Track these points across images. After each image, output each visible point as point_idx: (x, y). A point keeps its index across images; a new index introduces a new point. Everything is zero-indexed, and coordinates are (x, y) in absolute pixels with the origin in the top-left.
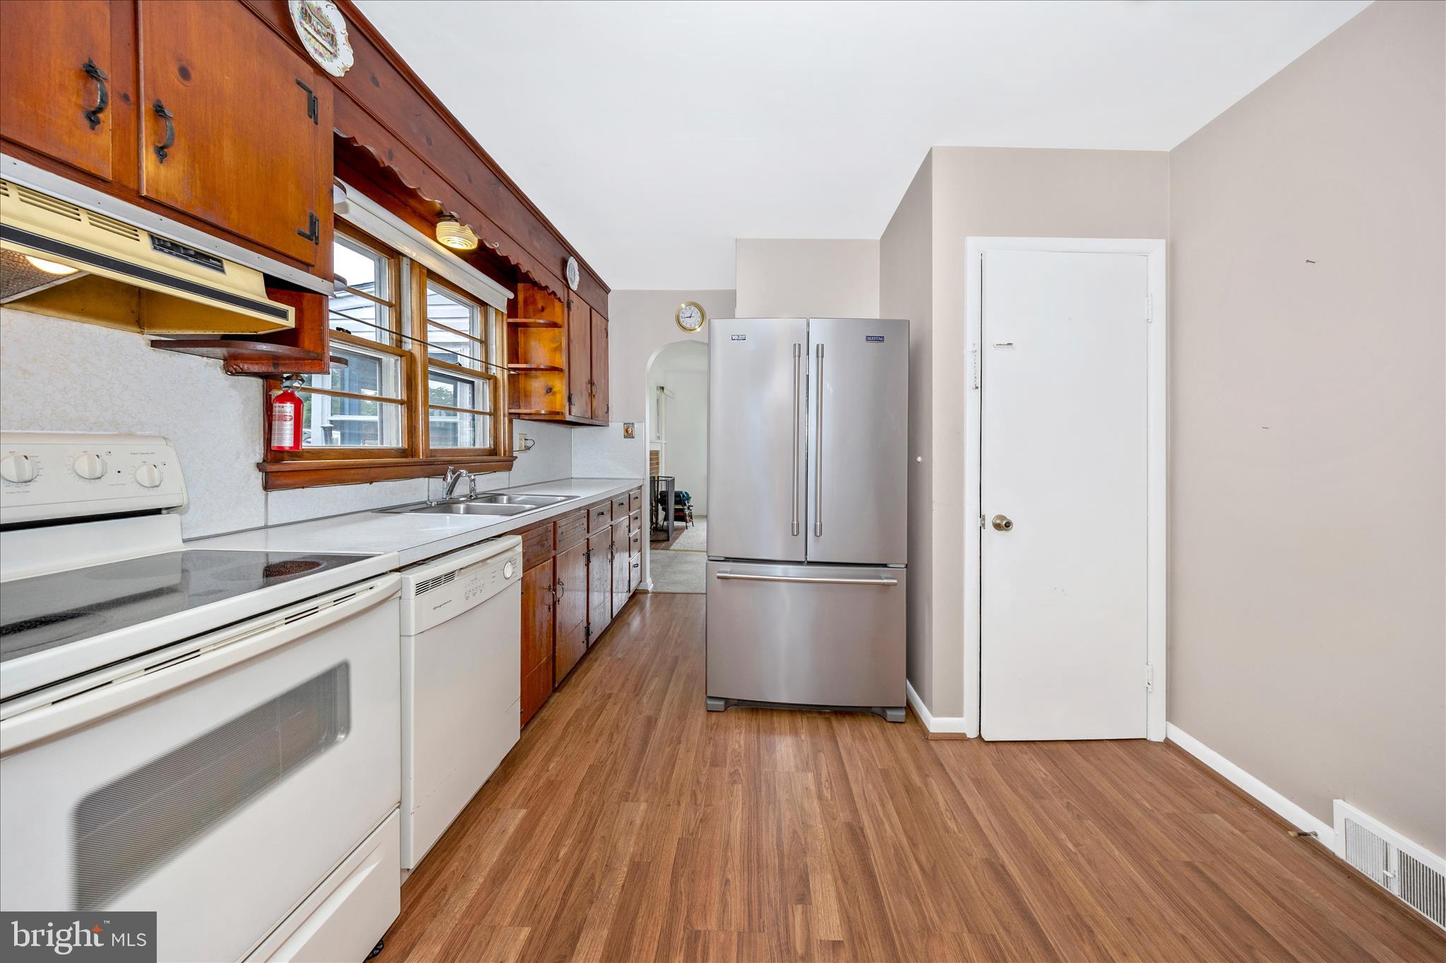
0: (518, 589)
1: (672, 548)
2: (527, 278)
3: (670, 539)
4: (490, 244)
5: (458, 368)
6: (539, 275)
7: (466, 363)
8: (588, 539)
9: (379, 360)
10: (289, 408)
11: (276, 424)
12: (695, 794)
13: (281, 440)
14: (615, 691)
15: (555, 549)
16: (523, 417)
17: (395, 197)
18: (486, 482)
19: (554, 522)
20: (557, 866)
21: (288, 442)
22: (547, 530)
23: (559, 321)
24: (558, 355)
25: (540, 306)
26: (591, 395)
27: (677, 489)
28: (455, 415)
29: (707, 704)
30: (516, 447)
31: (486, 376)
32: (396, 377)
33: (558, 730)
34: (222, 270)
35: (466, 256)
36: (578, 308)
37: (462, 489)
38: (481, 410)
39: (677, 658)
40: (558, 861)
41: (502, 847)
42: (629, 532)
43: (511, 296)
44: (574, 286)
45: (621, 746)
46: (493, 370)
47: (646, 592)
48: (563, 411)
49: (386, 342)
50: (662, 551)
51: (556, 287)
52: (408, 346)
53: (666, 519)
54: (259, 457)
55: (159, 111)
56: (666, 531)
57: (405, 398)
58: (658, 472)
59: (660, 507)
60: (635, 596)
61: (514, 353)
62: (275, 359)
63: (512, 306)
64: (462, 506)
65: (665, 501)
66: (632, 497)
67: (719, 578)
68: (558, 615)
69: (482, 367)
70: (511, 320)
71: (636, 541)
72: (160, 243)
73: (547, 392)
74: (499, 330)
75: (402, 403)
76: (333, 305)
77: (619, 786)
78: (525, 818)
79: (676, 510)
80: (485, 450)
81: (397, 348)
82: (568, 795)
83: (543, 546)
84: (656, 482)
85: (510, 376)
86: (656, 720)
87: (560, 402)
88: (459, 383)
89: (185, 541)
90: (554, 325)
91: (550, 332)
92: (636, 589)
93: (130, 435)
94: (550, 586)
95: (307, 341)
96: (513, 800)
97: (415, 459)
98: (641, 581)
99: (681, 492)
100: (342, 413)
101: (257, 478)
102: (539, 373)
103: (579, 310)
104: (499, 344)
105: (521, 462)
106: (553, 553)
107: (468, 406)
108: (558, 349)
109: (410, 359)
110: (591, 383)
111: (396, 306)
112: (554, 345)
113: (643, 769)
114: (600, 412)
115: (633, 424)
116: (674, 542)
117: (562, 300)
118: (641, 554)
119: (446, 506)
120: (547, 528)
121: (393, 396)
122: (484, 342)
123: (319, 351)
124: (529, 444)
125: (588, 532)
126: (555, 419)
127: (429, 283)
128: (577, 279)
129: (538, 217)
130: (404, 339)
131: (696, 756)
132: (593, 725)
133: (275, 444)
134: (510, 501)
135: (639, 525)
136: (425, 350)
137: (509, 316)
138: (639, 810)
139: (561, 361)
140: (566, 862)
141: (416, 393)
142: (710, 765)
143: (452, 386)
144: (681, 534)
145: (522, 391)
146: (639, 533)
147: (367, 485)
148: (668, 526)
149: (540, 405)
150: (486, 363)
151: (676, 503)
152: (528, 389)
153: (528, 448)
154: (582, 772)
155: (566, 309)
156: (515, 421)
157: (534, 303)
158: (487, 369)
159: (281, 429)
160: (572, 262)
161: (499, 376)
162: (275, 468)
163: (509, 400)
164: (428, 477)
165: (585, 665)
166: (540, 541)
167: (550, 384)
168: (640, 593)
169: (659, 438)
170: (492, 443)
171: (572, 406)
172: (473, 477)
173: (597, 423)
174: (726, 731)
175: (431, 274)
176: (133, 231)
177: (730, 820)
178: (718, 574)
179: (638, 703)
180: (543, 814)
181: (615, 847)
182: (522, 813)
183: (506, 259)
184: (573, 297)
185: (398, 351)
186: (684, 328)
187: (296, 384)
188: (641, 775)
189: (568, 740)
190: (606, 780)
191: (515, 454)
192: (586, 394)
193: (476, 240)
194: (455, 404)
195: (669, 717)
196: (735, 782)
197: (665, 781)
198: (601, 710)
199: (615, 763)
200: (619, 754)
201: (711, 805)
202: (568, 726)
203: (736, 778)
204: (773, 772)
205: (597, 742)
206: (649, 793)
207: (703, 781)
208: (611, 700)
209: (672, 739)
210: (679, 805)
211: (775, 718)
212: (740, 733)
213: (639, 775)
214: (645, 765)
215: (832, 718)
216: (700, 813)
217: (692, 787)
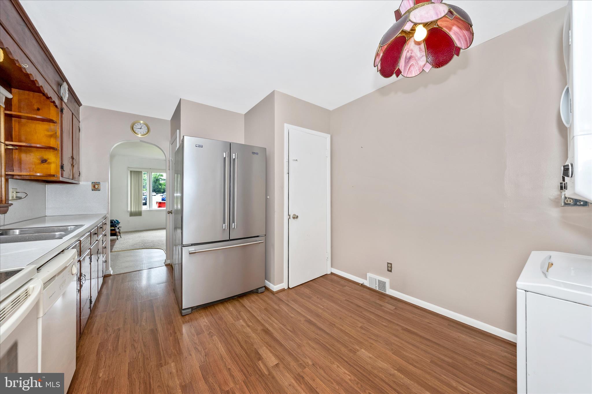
8: (91, 249)
12: (196, 348)
14: (121, 326)
15: (80, 256)
16: (16, 177)
23: (54, 119)
24: (53, 140)
25: (34, 107)
26: (73, 165)
29: (182, 313)
30: (10, 198)
36: (66, 113)
42: (103, 243)
43: (10, 96)
44: (65, 100)
45: (143, 347)
47: (110, 275)
48: (58, 175)
51: (56, 99)
61: (10, 135)
66: (104, 224)
70: (7, 113)
71: (105, 248)
73: (43, 162)
77: (153, 363)
85: (7, 149)
86: (156, 329)
87: (54, 168)
90: (51, 121)
91: (46, 125)
94: (79, 278)
98: (106, 270)
99: (114, 220)
102: (36, 150)
106: (79, 259)
108: (53, 136)
110: (73, 157)
112: (49, 133)
113: (163, 351)
114: (76, 175)
115: (98, 183)
117: (58, 106)
118: (106, 255)
124: (21, 195)
125: (91, 245)
126: (52, 179)
128: (67, 96)
132: (117, 346)
135: (106, 239)
137: (6, 110)
138: (173, 367)
139: (56, 144)
144: (114, 243)
145: (16, 161)
146: (106, 244)
151: (111, 226)
153: (19, 198)
154: (126, 368)
155: (60, 113)
156: (9, 180)
157: (30, 104)
160: (65, 85)
163: (5, 166)
167: (45, 157)
168: (106, 277)
171: (64, 172)
173: (75, 182)
174: (196, 320)
178: (190, 252)
181: (168, 386)
184: (64, 106)
186: (136, 134)
188: (164, 354)
191: (10, 202)
192: (70, 165)
195: (163, 325)
196: (212, 336)
197: (178, 350)
198: (117, 337)
199: (144, 355)
200: (144, 351)
201: (207, 348)
202: (98, 353)
203: (211, 334)
204: (226, 326)
205: (125, 351)
206: (172, 357)
207: (197, 341)
208: (121, 331)
209: (171, 333)
210: (191, 355)
211: (216, 307)
212: (204, 318)
213: (162, 354)
214: (162, 349)
215: (239, 299)
216: (203, 353)
217: (193, 346)
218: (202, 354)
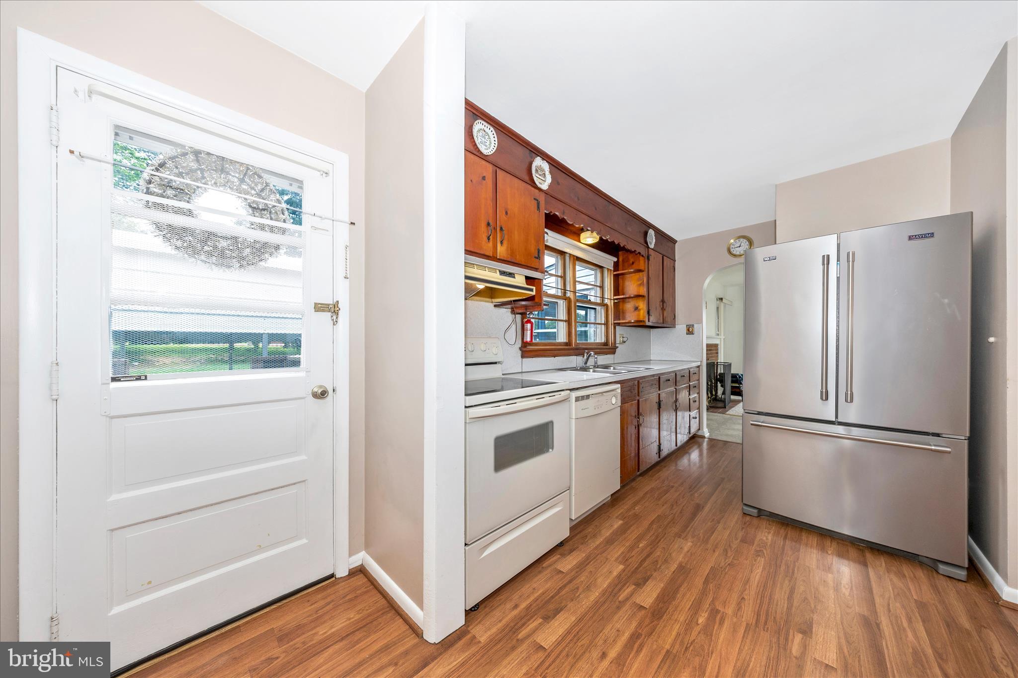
0: (618, 411)
1: (727, 413)
2: (624, 249)
3: (727, 407)
4: (605, 237)
5: (589, 302)
6: (630, 246)
7: (593, 299)
8: (659, 394)
9: (557, 302)
10: (529, 325)
11: (525, 332)
12: (726, 551)
13: (526, 339)
14: (676, 485)
15: (638, 396)
16: (621, 325)
17: (564, 228)
18: (603, 359)
19: (638, 381)
20: (638, 549)
21: (529, 339)
22: (634, 385)
23: (642, 268)
24: (641, 288)
25: (631, 262)
26: (663, 309)
27: (733, 371)
28: (586, 326)
29: (743, 508)
30: (618, 341)
31: (603, 304)
32: (563, 309)
33: (641, 494)
34: (514, 278)
35: (593, 246)
36: (654, 258)
37: (591, 362)
38: (600, 322)
39: (723, 479)
40: (638, 547)
41: (611, 531)
42: (690, 395)
43: (615, 259)
44: (652, 246)
45: (679, 511)
46: (606, 301)
47: (704, 437)
48: (644, 320)
49: (560, 294)
50: (719, 414)
51: (642, 250)
52: (569, 294)
53: (724, 393)
54: (520, 345)
55: (501, 229)
56: (723, 401)
57: (567, 319)
58: (717, 359)
59: (719, 385)
60: (694, 439)
61: (617, 290)
62: (526, 307)
63: (616, 265)
64: (591, 370)
65: (723, 380)
66: (691, 373)
67: (752, 424)
68: (641, 433)
69: (600, 300)
70: (615, 273)
71: (695, 401)
72: (503, 273)
73: (635, 310)
74: (609, 278)
75: (566, 321)
76: (545, 282)
77: (675, 529)
78: (622, 525)
79: (733, 387)
80: (602, 343)
81: (564, 297)
82: (646, 524)
83: (632, 392)
84: (716, 366)
85: (614, 303)
86: (703, 507)
87: (643, 314)
88: (588, 309)
89: (503, 374)
90: (640, 271)
91: (637, 275)
92: (695, 434)
93: (490, 337)
94: (636, 415)
95: (537, 300)
96: (616, 515)
97: (571, 347)
98: (699, 429)
99: (738, 374)
100: (538, 329)
101: (519, 353)
102: (630, 300)
103: (655, 258)
104: (609, 287)
105: (621, 349)
106: (638, 398)
107: (593, 320)
108: (642, 284)
109: (569, 300)
110: (663, 301)
111: (563, 277)
112: (639, 282)
113: (692, 527)
114: (669, 320)
115: (693, 325)
116: (730, 409)
117: (644, 256)
118: (699, 411)
119: (584, 369)
120: (634, 383)
121: (562, 319)
122: (602, 287)
123: (540, 302)
124: (625, 339)
125: (659, 390)
126: (640, 325)
127: (577, 263)
128: (654, 240)
129: (630, 213)
130: (567, 291)
131: (730, 533)
132: (661, 498)
133: (525, 340)
134: (614, 369)
135: (698, 391)
136: (575, 294)
137: (614, 271)
138: (688, 545)
139: (643, 291)
140: (643, 550)
141: (572, 316)
142: (741, 541)
143: (585, 311)
144: (737, 405)
145: (621, 311)
146: (698, 397)
147: (553, 358)
148: (725, 399)
149: (631, 317)
150: (603, 298)
151: (733, 382)
152: (625, 309)
153: (625, 342)
154: (653, 517)
155: (646, 260)
156: (617, 327)
157: (628, 260)
158: (603, 300)
159: (527, 334)
160: (651, 232)
161: (609, 304)
162: (525, 349)
163: (614, 316)
164: (577, 356)
165: (658, 467)
166: (630, 390)
167: (637, 305)
168: (699, 437)
169: (718, 335)
170: (605, 339)
171: (650, 317)
172: (596, 356)
173: (668, 326)
174: (757, 528)
175: (578, 259)
176: (494, 270)
177: (752, 572)
178: (751, 422)
179: (691, 495)
180: (631, 526)
181: (671, 554)
182: (621, 522)
183: (613, 242)
184: (651, 252)
185: (564, 298)
186: (735, 256)
187: (531, 316)
188: (690, 530)
189: (646, 499)
190: (668, 524)
191: (617, 345)
192: (659, 309)
193: (598, 237)
194: (586, 320)
195: (713, 508)
196: (759, 555)
197: (706, 537)
198: (666, 492)
199: (674, 518)
200: (677, 515)
201: (738, 560)
202: (646, 493)
203: (760, 554)
204: (794, 562)
205: (663, 506)
206: (694, 539)
207: (734, 546)
208: (673, 489)
209: (714, 519)
210: (714, 551)
211: (803, 534)
212: (769, 533)
213: (688, 529)
214: (693, 526)
215: (866, 551)
216: (729, 561)
217: (725, 547)
218: (727, 560)
